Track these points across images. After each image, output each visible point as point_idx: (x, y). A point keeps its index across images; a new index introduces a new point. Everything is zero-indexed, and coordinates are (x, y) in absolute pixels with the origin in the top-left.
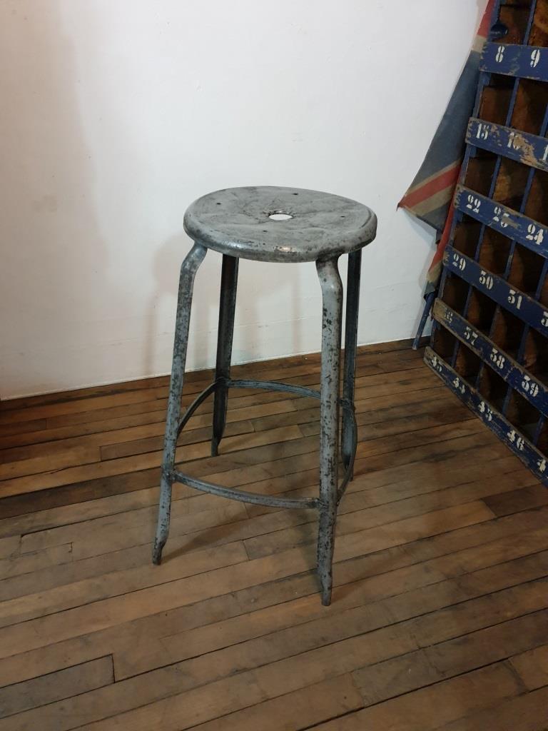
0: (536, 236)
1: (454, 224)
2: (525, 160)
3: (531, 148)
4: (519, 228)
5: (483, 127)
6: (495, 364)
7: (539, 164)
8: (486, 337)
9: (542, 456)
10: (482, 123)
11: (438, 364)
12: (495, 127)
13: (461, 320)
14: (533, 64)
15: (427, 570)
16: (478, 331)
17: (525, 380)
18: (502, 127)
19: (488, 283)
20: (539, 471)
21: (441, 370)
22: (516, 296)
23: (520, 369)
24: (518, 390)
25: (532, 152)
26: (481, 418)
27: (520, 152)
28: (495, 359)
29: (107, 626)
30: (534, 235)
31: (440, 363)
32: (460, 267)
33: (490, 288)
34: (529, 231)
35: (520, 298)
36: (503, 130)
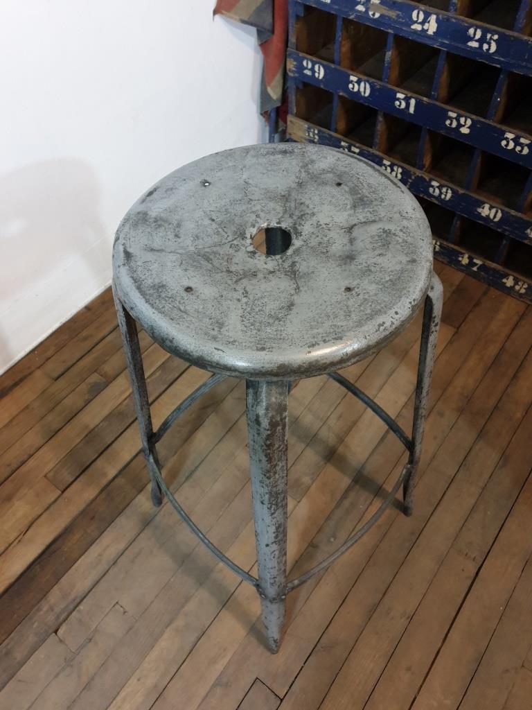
0: (427, 25)
1: (292, 21)
4: (398, 16)
8: (370, 149)
9: (463, 251)
13: (331, 135)
15: (441, 415)
16: (357, 145)
17: (432, 186)
19: (362, 90)
20: (462, 265)
22: (407, 100)
23: (424, 176)
24: (426, 197)
28: (389, 172)
29: (228, 658)
30: (423, 23)
32: (317, 75)
33: (367, 94)
34: (415, 19)
35: (413, 102)
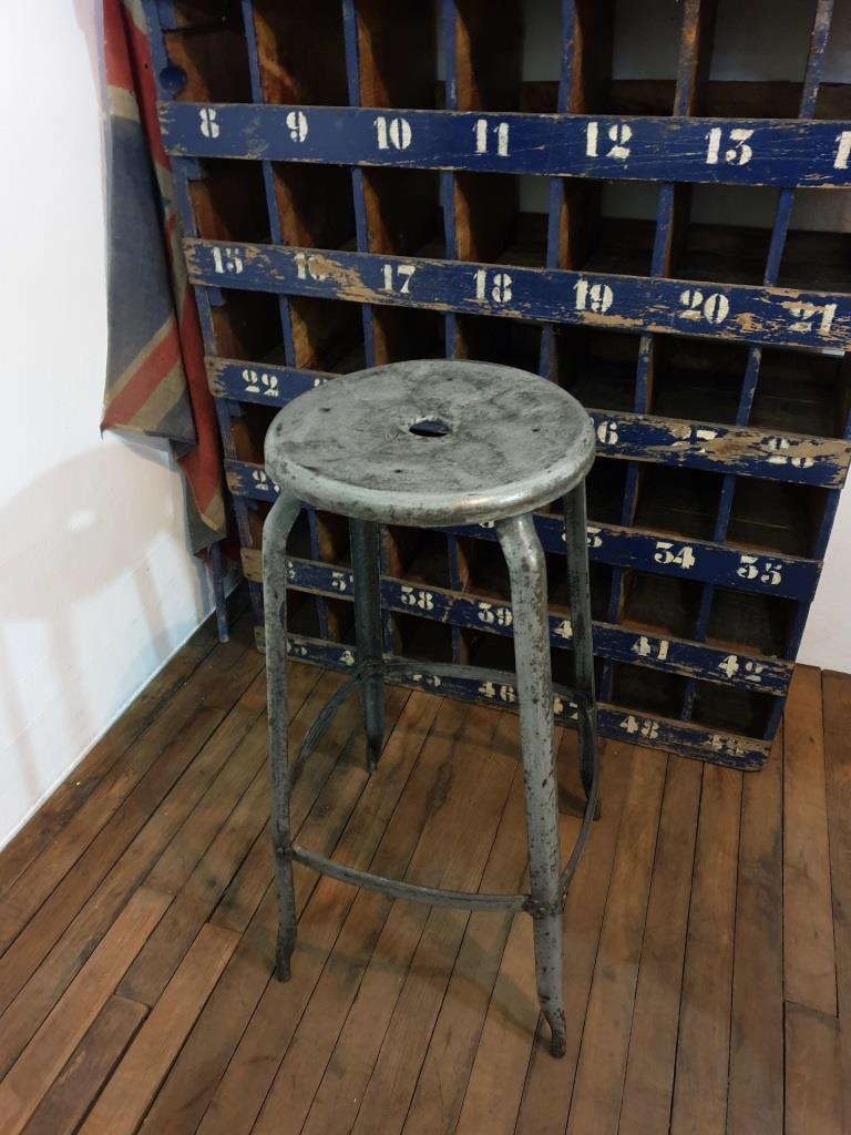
1: (225, 424)
2: (348, 294)
3: (352, 273)
5: (223, 252)
6: (416, 607)
7: (381, 297)
10: (217, 246)
11: (294, 646)
12: (253, 251)
13: (315, 567)
14: (298, 138)
17: (482, 610)
18: (271, 247)
21: (304, 651)
23: (465, 598)
24: (475, 627)
25: (358, 280)
26: (419, 688)
27: (331, 283)
28: (413, 600)
31: (296, 642)
36: (274, 251)
